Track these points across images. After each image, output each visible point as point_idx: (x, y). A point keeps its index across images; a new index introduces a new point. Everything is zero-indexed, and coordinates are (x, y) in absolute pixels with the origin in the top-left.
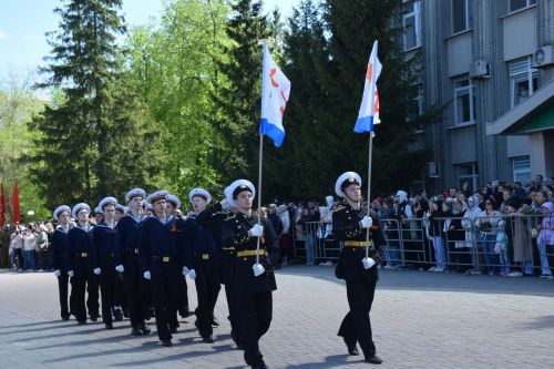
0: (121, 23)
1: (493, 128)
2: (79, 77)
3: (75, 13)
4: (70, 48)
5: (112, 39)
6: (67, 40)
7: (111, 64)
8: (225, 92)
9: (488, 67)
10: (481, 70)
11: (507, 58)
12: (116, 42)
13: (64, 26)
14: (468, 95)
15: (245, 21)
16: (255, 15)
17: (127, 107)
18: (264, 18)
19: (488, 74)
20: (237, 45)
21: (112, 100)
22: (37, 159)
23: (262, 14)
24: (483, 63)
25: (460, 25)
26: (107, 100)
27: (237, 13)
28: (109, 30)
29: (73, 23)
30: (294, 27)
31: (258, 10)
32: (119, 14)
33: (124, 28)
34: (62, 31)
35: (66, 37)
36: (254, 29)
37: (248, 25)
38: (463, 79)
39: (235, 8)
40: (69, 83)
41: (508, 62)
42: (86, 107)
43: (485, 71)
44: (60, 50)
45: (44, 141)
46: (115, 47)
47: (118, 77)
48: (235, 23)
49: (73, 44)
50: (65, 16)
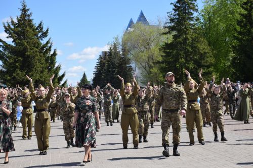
0: (196, 8)
2: (179, 31)
3: (178, 5)
5: (192, 14)
6: (175, 15)
7: (192, 25)
8: (240, 33)
12: (194, 16)
13: (174, 9)
17: (197, 41)
21: (190, 39)
22: (162, 62)
26: (189, 39)
28: (192, 11)
29: (177, 9)
32: (196, 4)
33: (197, 10)
34: (173, 12)
40: (174, 33)
42: (181, 43)
44: (172, 20)
45: (165, 56)
46: (193, 17)
47: (194, 29)
48: (246, 3)
49: (177, 17)
50: (175, 6)
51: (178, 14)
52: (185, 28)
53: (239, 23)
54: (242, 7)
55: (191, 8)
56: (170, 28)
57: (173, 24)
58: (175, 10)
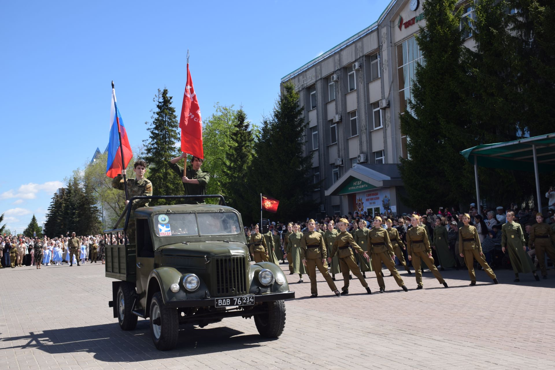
1: (328, 193)
2: (158, 163)
3: (156, 132)
4: (154, 148)
6: (153, 144)
8: (229, 168)
9: (342, 161)
10: (339, 163)
11: (351, 157)
12: (175, 145)
13: (151, 137)
14: (337, 173)
15: (241, 133)
16: (246, 130)
18: (250, 132)
19: (343, 164)
20: (237, 145)
23: (249, 130)
24: (340, 159)
25: (334, 140)
26: (170, 175)
27: (238, 129)
28: (173, 140)
29: (155, 136)
30: (259, 139)
31: (247, 128)
34: (150, 140)
35: (152, 142)
36: (245, 137)
37: (242, 136)
38: (333, 165)
39: (235, 126)
40: (152, 166)
41: (351, 159)
42: (160, 178)
43: (341, 163)
44: (149, 150)
46: (174, 148)
48: (235, 134)
49: (156, 146)
50: (152, 133)
51: (156, 143)
52: (165, 159)
53: (229, 156)
54: (232, 138)
55: (172, 136)
56: (147, 159)
57: (150, 155)
58: (153, 138)
